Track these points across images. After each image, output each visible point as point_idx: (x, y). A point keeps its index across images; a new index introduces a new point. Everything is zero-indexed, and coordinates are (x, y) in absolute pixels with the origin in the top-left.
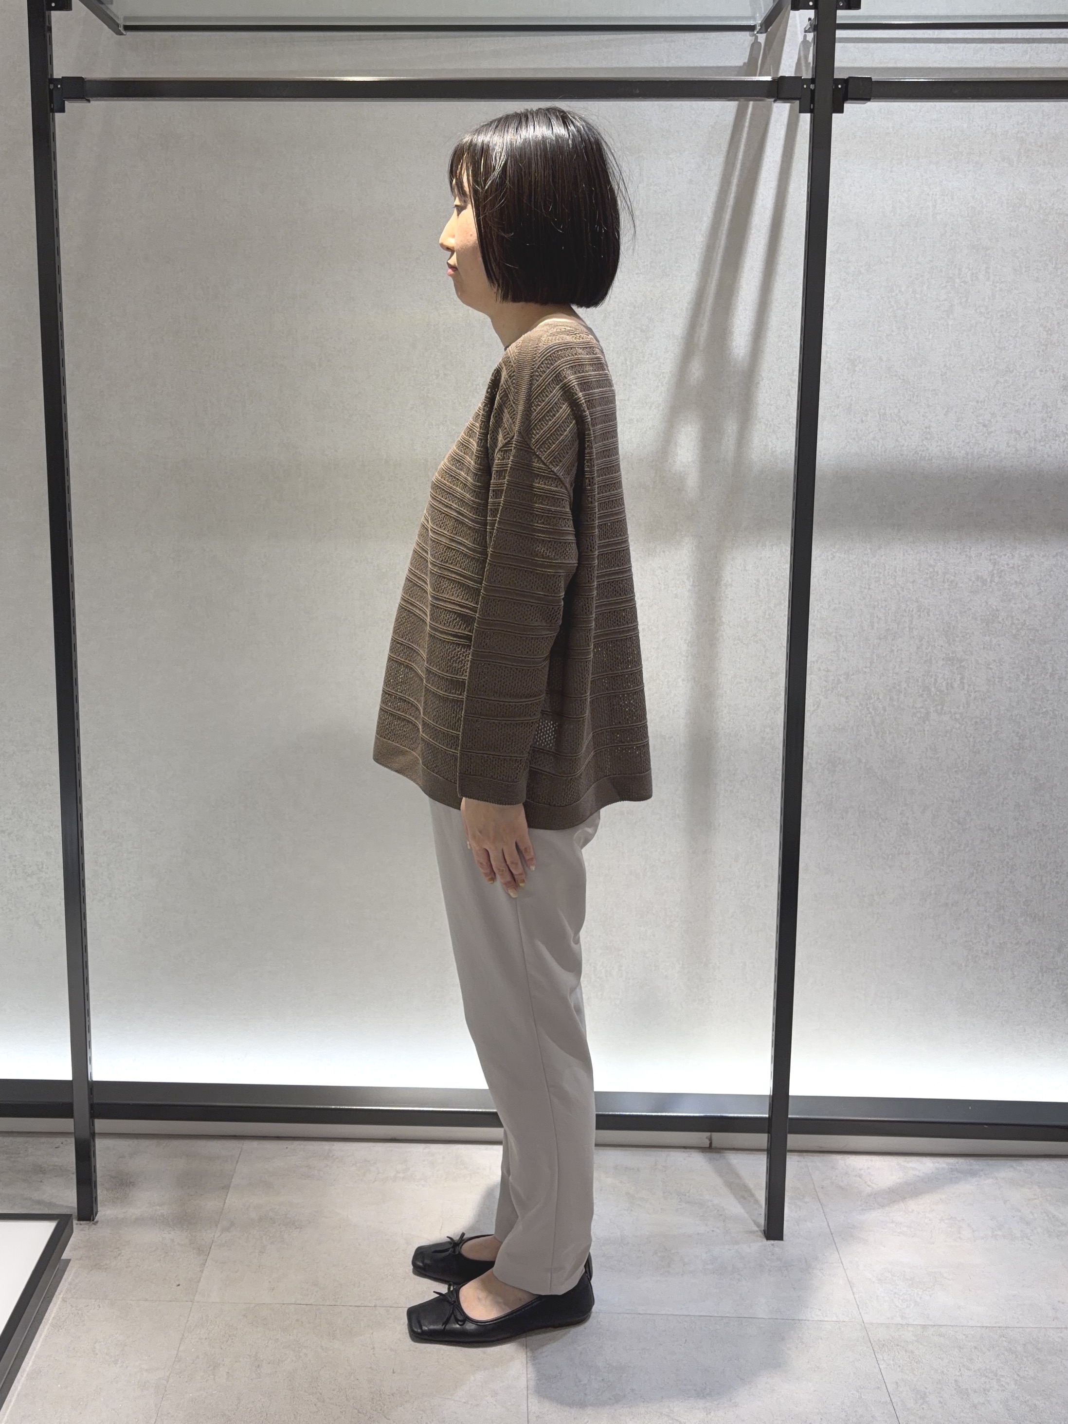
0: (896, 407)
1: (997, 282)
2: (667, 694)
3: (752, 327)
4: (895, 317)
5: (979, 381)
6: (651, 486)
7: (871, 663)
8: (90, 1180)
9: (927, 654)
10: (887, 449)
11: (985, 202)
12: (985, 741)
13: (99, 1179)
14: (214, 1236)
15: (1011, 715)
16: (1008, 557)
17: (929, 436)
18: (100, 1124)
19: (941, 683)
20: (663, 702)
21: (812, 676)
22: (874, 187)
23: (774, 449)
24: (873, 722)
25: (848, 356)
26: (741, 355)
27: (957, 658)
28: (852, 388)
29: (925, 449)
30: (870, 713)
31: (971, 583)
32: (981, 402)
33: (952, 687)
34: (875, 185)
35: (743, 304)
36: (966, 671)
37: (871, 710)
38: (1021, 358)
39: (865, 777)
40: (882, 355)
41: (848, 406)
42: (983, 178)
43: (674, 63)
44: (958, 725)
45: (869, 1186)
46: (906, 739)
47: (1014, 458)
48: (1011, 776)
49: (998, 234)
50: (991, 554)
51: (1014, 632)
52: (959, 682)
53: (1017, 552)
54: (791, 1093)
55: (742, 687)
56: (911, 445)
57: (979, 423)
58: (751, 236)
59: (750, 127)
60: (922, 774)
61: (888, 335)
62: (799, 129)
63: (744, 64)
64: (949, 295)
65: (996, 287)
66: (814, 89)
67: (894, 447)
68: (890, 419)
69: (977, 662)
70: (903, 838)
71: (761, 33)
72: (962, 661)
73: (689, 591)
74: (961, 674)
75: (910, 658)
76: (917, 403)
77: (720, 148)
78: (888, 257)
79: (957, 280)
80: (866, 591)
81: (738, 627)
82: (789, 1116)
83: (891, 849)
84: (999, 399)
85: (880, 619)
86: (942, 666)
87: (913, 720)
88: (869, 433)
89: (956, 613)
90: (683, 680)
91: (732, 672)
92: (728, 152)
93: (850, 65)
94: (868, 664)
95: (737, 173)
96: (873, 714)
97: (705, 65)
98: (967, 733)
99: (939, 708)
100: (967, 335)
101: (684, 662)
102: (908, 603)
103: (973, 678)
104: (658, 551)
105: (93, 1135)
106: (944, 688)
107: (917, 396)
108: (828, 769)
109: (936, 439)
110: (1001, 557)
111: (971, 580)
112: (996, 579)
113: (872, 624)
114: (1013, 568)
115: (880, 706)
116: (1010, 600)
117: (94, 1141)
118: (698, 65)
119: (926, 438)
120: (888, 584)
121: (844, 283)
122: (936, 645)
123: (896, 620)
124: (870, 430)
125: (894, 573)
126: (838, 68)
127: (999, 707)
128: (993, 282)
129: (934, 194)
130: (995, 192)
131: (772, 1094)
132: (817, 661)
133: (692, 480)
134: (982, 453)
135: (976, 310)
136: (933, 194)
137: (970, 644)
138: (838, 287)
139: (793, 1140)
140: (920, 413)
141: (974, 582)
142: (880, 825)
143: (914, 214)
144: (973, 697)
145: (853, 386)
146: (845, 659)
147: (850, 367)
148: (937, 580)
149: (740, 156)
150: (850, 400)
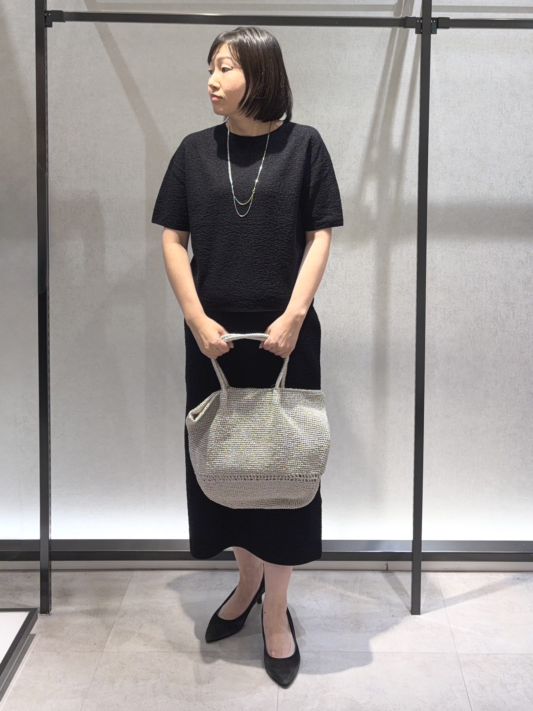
1: (524, 111)
2: (362, 321)
3: (402, 133)
4: (473, 128)
5: (516, 161)
7: (467, 305)
8: (47, 592)
9: (495, 300)
10: (471, 195)
11: (516, 72)
12: (527, 346)
17: (492, 188)
19: (503, 316)
20: (360, 326)
22: (461, 64)
23: (415, 194)
24: (469, 336)
26: (397, 146)
27: (511, 302)
29: (490, 195)
31: (516, 264)
32: (518, 171)
33: (509, 318)
35: (397, 121)
36: (515, 309)
37: (467, 330)
39: (465, 366)
40: (467, 147)
42: (515, 60)
43: (361, 3)
44: (512, 338)
49: (524, 88)
50: (526, 248)
52: (512, 315)
56: (483, 193)
57: (517, 182)
58: (400, 88)
59: (399, 34)
60: (495, 364)
61: (470, 138)
63: (396, 3)
64: (500, 118)
65: (523, 114)
66: (422, 23)
67: (475, 193)
68: (472, 179)
69: (521, 305)
70: (486, 398)
72: (513, 304)
73: (373, 267)
74: (513, 311)
75: (487, 302)
76: (485, 171)
77: (385, 44)
78: (469, 99)
79: (504, 111)
80: (463, 267)
81: (398, 286)
83: (480, 404)
84: (526, 170)
85: (471, 282)
86: (503, 306)
87: (489, 335)
88: (462, 186)
89: (509, 279)
90: (371, 314)
91: (396, 310)
92: (389, 46)
93: (448, 5)
94: (465, 306)
95: (393, 57)
96: (469, 332)
97: (376, 4)
98: (517, 342)
99: (502, 328)
100: (509, 138)
101: (371, 304)
102: (485, 273)
103: (519, 313)
107: (485, 168)
108: (447, 361)
109: (496, 190)
110: (531, 250)
111: (516, 262)
112: (529, 262)
113: (467, 284)
115: (472, 328)
117: (50, 572)
119: (490, 189)
120: (474, 264)
123: (478, 283)
124: (462, 185)
125: (477, 258)
128: (522, 111)
129: (491, 68)
130: (521, 67)
132: (439, 304)
133: (374, 210)
134: (519, 197)
135: (514, 125)
137: (517, 295)
140: (487, 176)
141: (518, 263)
142: (474, 391)
143: (481, 78)
144: (519, 323)
145: (453, 163)
146: (453, 303)
147: (451, 153)
148: (499, 261)
149: (394, 49)
150: (452, 169)
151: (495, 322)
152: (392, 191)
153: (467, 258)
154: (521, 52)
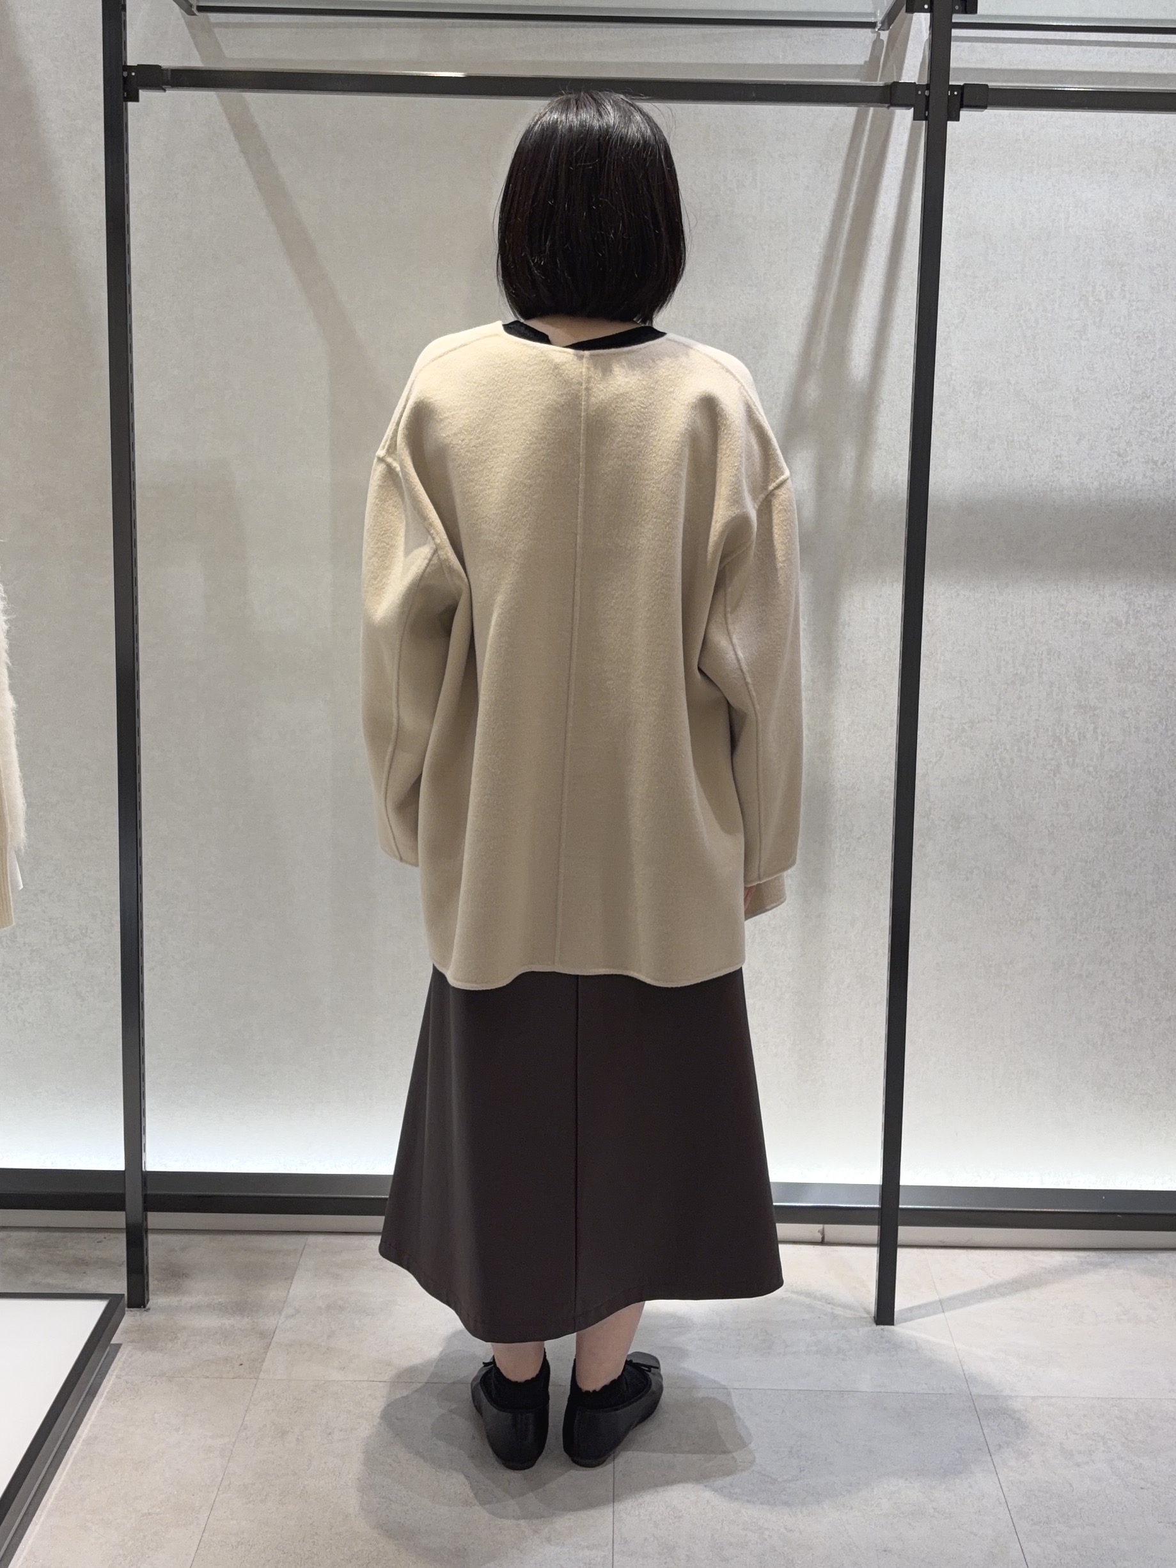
0: (1025, 434)
1: (1134, 301)
3: (873, 346)
4: (1024, 337)
5: (1113, 407)
7: (999, 710)
8: (142, 1271)
9: (1057, 701)
10: (1014, 480)
11: (1121, 215)
12: (1121, 797)
13: (151, 1271)
15: (1149, 769)
16: (1145, 597)
17: (1060, 467)
18: (154, 1218)
19: (1073, 733)
21: (935, 724)
22: (1002, 197)
23: (895, 477)
24: (1000, 775)
26: (860, 375)
27: (1090, 707)
28: (978, 414)
29: (1055, 479)
30: (997, 764)
31: (1105, 625)
32: (1116, 429)
33: (1085, 737)
34: (1004, 195)
35: (862, 320)
36: (1100, 719)
37: (997, 761)
38: (1158, 383)
39: (991, 835)
40: (1011, 379)
42: (1118, 189)
43: (790, 60)
44: (1091, 779)
45: (991, 1277)
46: (1036, 792)
47: (1150, 490)
48: (1150, 834)
49: (1135, 249)
50: (1127, 594)
51: (1151, 678)
52: (1092, 732)
53: (1155, 591)
55: (860, 736)
56: (1041, 475)
57: (1114, 452)
58: (871, 248)
59: (871, 131)
60: (1052, 832)
61: (1017, 356)
63: (866, 62)
64: (1082, 314)
65: (1132, 306)
66: (929, 96)
67: (1023, 477)
68: (1017, 447)
69: (1111, 710)
70: (1032, 902)
71: (884, 30)
72: (1095, 710)
74: (1094, 723)
75: (1040, 705)
76: (1047, 430)
77: (839, 152)
78: (1017, 273)
79: (1091, 299)
80: (993, 631)
81: (855, 670)
83: (1020, 914)
84: (1135, 426)
85: (1007, 663)
86: (1074, 714)
87: (1043, 773)
88: (997, 461)
89: (1089, 656)
91: (849, 719)
92: (848, 155)
93: (979, 66)
94: (995, 712)
95: (856, 180)
96: (999, 765)
97: (823, 63)
98: (1101, 787)
99: (1071, 759)
100: (1101, 357)
102: (1038, 645)
103: (1108, 728)
105: (145, 1230)
106: (1076, 738)
107: (1047, 422)
108: (952, 826)
109: (1068, 469)
110: (1136, 597)
111: (1105, 622)
112: (1132, 621)
113: (999, 666)
114: (1150, 608)
115: (1007, 757)
116: (1146, 644)
119: (1057, 468)
120: (1015, 625)
123: (1024, 664)
124: (997, 459)
125: (1023, 613)
127: (1135, 759)
128: (1129, 301)
129: (1067, 205)
130: (1133, 205)
132: (940, 709)
134: (1117, 484)
135: (1110, 331)
137: (1103, 691)
140: (1049, 440)
141: (1107, 623)
142: (1007, 887)
143: (1045, 226)
144: (1107, 748)
145: (980, 411)
146: (970, 706)
147: (976, 390)
148: (1068, 621)
149: (860, 162)
150: (976, 425)
151: (1056, 746)
153: (1002, 613)
154: (1134, 171)
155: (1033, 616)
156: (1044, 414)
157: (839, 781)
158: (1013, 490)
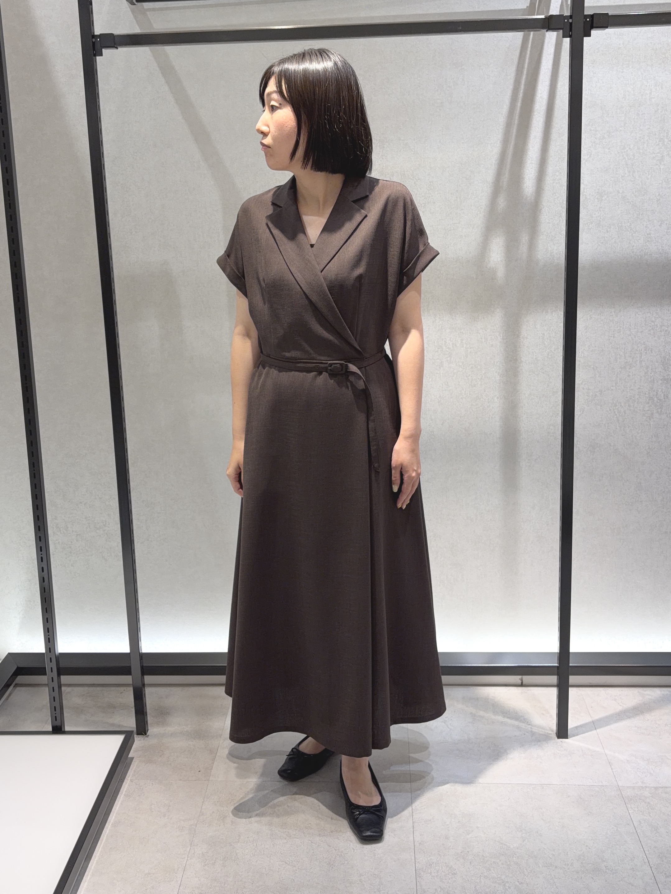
0: (629, 222)
2: (487, 407)
3: (537, 174)
4: (627, 164)
6: (475, 277)
7: (616, 384)
8: (143, 711)
9: (651, 378)
10: (623, 249)
13: (148, 711)
14: (219, 743)
18: (148, 679)
19: (661, 395)
20: (485, 412)
21: (579, 393)
22: (612, 82)
23: (552, 251)
24: (618, 420)
25: (597, 191)
26: (530, 192)
28: (600, 211)
29: (648, 248)
30: (616, 415)
33: (667, 397)
35: (530, 160)
37: (616, 413)
39: (614, 455)
40: (619, 189)
41: (598, 222)
43: (482, 8)
45: (620, 706)
46: (639, 430)
54: (571, 651)
55: (535, 401)
56: (639, 246)
58: (534, 117)
59: (532, 46)
60: (649, 452)
61: (622, 177)
62: (563, 47)
63: (527, 7)
64: (661, 150)
66: (572, 22)
67: (628, 247)
68: (625, 230)
70: (638, 492)
73: (500, 342)
75: (641, 380)
76: (642, 219)
77: (513, 61)
78: (621, 127)
79: (666, 140)
80: (612, 338)
81: (531, 364)
82: (570, 665)
83: (631, 499)
85: (621, 356)
86: (661, 384)
87: (643, 418)
88: (612, 239)
90: (498, 398)
91: (528, 392)
92: (519, 63)
93: (595, 5)
94: (614, 385)
95: (524, 77)
96: (618, 415)
97: (502, 9)
99: (659, 410)
101: (498, 386)
102: (639, 345)
104: (480, 318)
105: (144, 685)
106: (663, 398)
107: (642, 215)
108: (590, 451)
109: (655, 241)
113: (617, 358)
115: (622, 410)
117: (144, 688)
118: (498, 10)
119: (648, 241)
120: (626, 334)
121: (594, 144)
122: (657, 371)
123: (631, 356)
124: (613, 237)
125: (630, 327)
126: (587, 7)
131: (559, 652)
133: (501, 273)
136: (649, 86)
138: (590, 147)
139: (573, 679)
140: (643, 225)
142: (623, 484)
143: (637, 99)
145: (601, 209)
146: (599, 382)
147: (599, 197)
148: (656, 330)
149: (526, 66)
150: (599, 218)
151: (650, 403)
152: (524, 249)
155: (635, 328)
156: (640, 210)
157: (523, 428)
158: (622, 255)
